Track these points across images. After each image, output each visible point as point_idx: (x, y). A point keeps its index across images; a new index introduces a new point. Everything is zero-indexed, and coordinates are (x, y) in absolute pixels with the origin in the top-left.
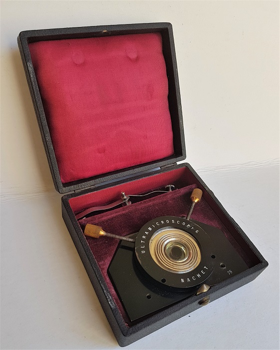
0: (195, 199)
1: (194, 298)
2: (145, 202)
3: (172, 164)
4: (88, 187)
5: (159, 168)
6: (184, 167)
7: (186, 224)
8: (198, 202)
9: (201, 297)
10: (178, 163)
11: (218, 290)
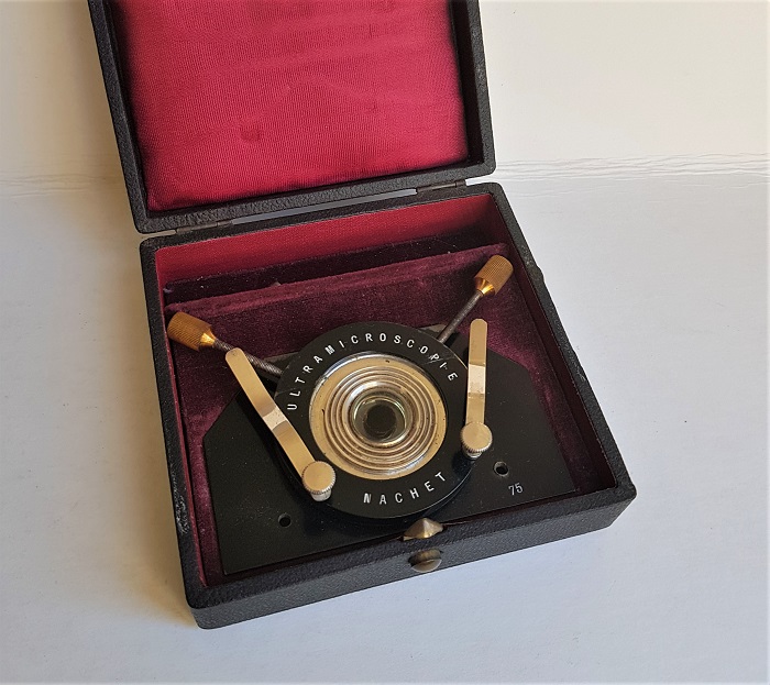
0: (485, 285)
1: (394, 545)
2: (349, 277)
3: (451, 181)
4: (213, 222)
5: (414, 192)
6: (485, 194)
7: (430, 353)
8: (490, 295)
9: (414, 548)
10: (470, 182)
11: (464, 537)
